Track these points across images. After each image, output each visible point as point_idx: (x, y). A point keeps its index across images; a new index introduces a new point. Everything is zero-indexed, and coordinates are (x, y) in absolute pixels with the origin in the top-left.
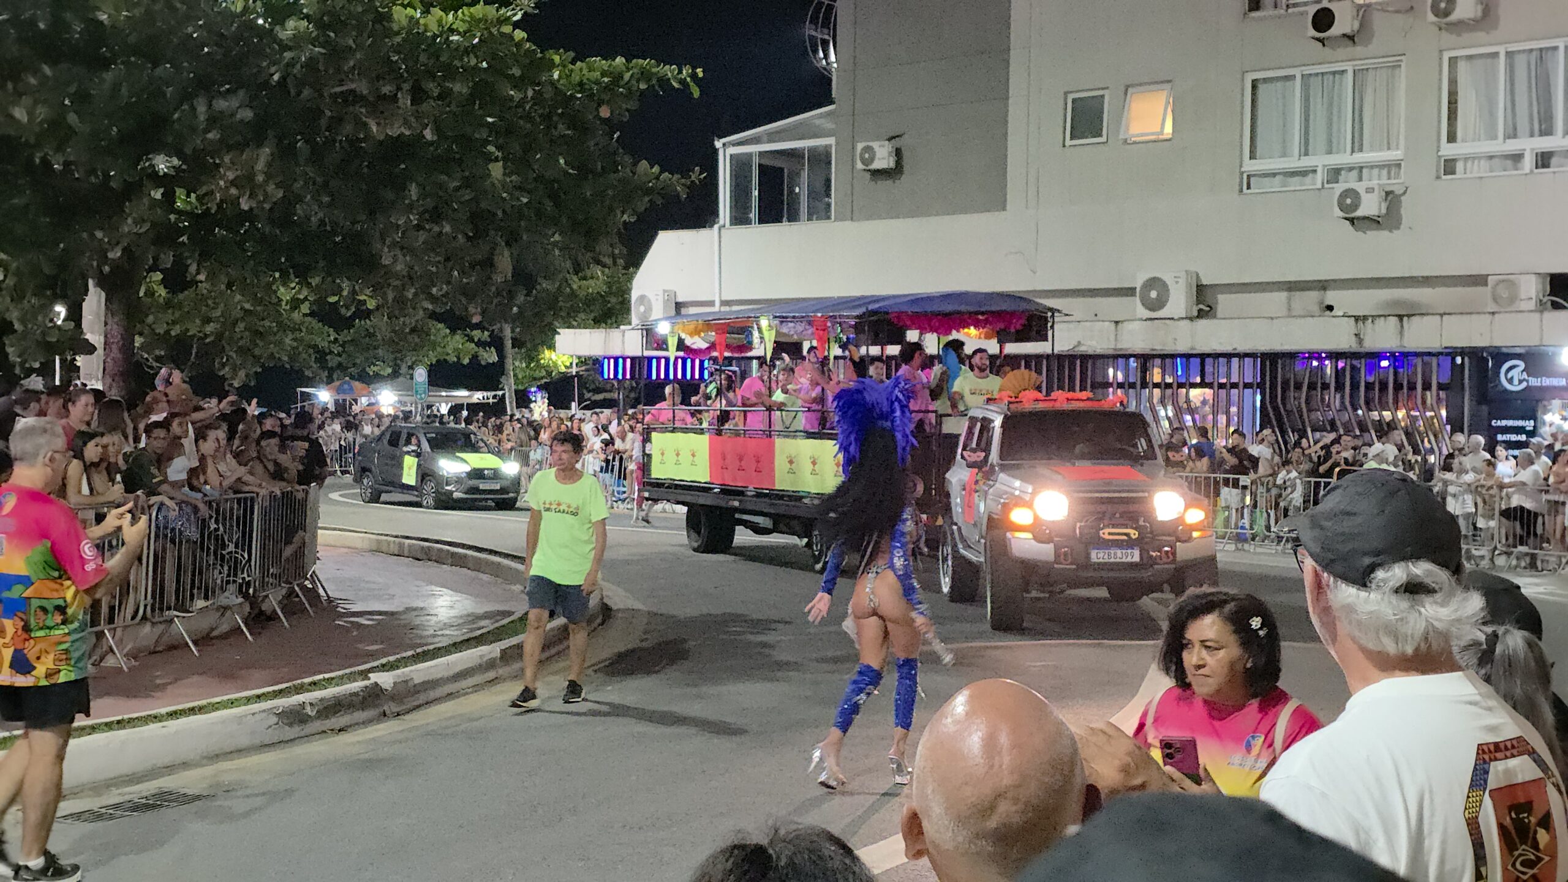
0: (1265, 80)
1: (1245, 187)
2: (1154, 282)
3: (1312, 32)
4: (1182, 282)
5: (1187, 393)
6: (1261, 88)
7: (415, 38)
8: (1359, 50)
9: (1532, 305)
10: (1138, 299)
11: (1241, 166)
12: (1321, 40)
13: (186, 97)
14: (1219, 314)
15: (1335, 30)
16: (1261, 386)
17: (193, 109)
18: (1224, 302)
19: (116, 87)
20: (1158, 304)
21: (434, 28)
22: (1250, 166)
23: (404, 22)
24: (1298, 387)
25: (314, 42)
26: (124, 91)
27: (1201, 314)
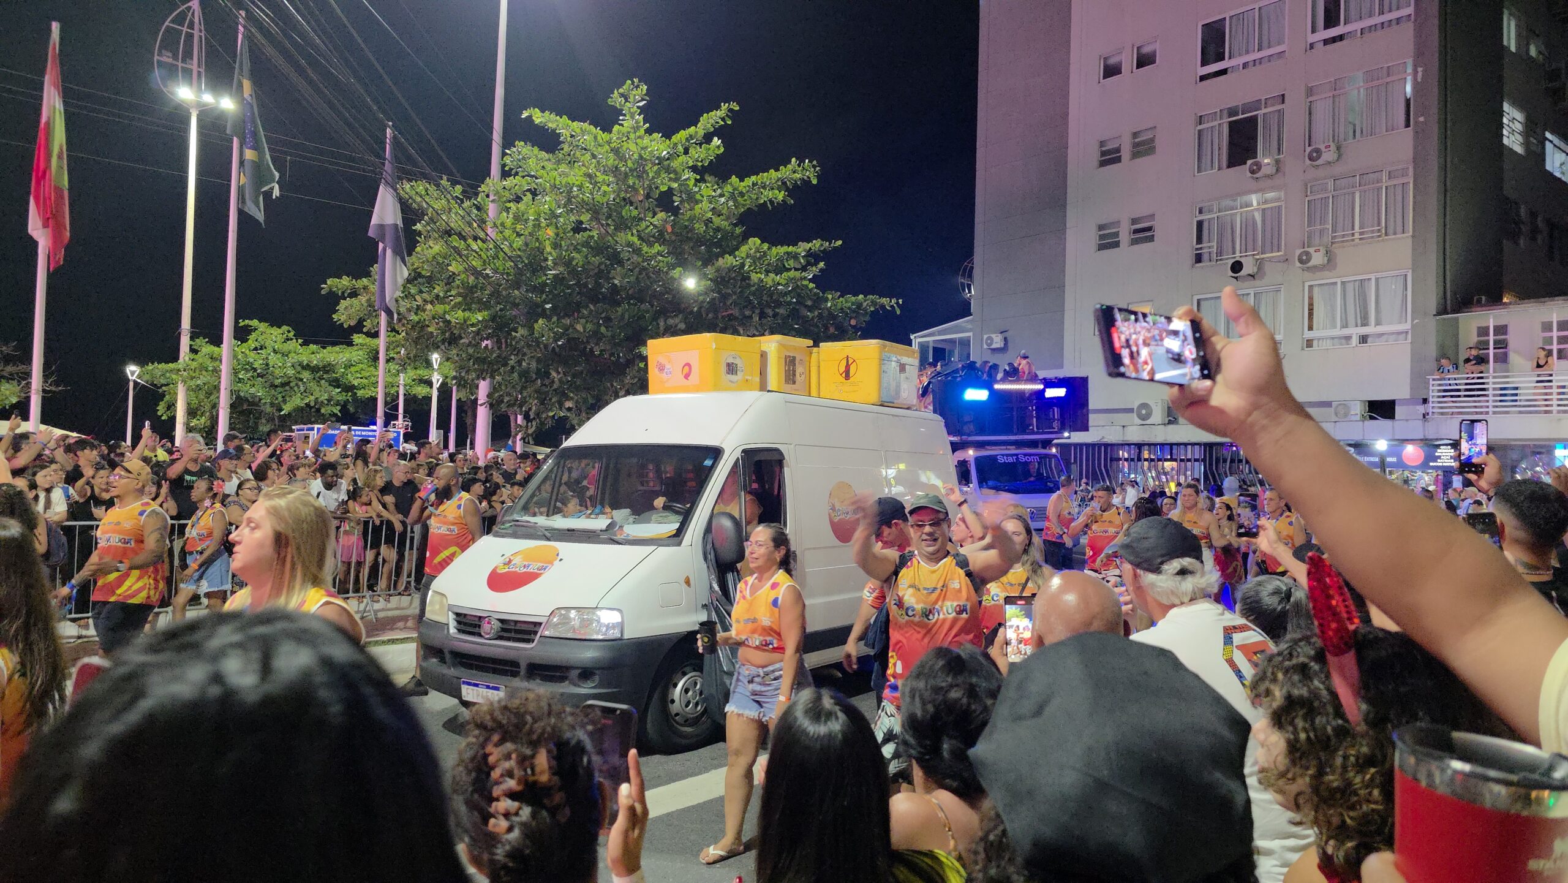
0: (1206, 299)
2: (1144, 406)
3: (1231, 274)
4: (1160, 404)
5: (1163, 465)
6: (1202, 303)
7: (761, 288)
8: (1257, 282)
9: (1358, 418)
10: (1135, 415)
12: (1236, 278)
13: (655, 318)
15: (1243, 273)
16: (1204, 460)
17: (658, 324)
19: (623, 315)
20: (1148, 416)
21: (770, 283)
23: (756, 281)
24: (1225, 461)
25: (713, 291)
26: (627, 316)
27: (1170, 422)
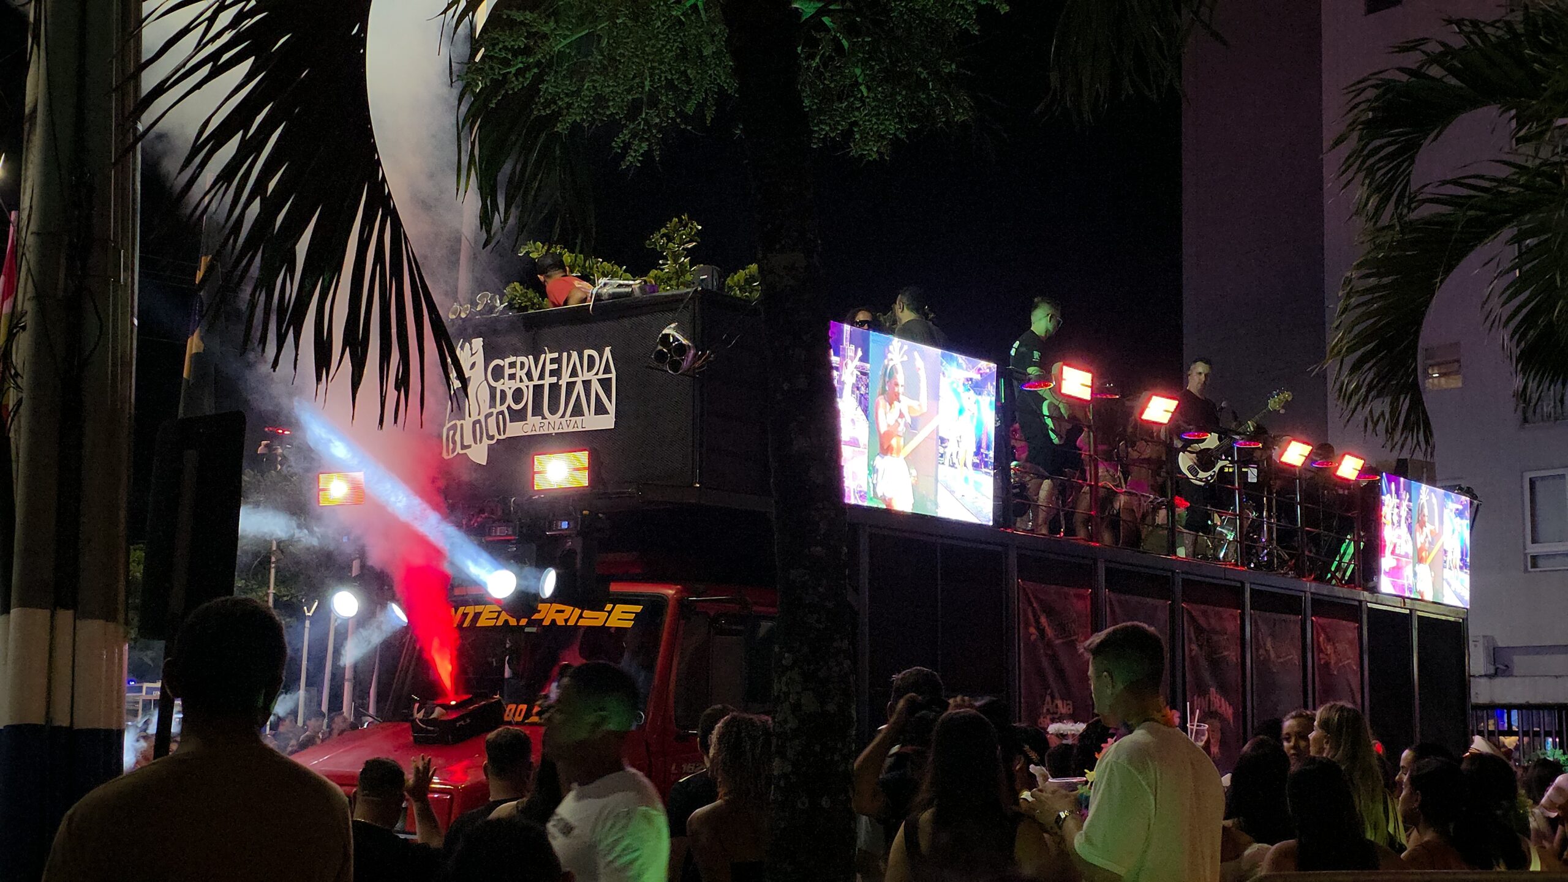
0: (1543, 478)
1: (1529, 565)
4: (1480, 645)
6: (1539, 485)
11: (1525, 549)
14: (1515, 673)
18: (1519, 662)
22: (1533, 549)
27: (1498, 673)
